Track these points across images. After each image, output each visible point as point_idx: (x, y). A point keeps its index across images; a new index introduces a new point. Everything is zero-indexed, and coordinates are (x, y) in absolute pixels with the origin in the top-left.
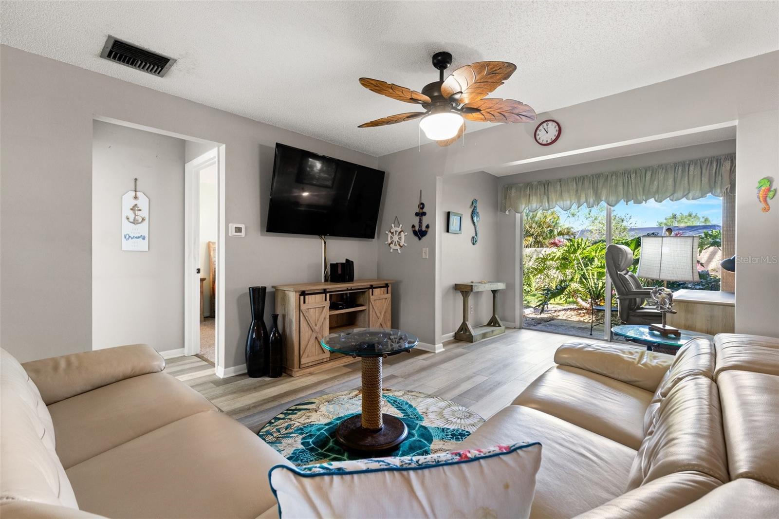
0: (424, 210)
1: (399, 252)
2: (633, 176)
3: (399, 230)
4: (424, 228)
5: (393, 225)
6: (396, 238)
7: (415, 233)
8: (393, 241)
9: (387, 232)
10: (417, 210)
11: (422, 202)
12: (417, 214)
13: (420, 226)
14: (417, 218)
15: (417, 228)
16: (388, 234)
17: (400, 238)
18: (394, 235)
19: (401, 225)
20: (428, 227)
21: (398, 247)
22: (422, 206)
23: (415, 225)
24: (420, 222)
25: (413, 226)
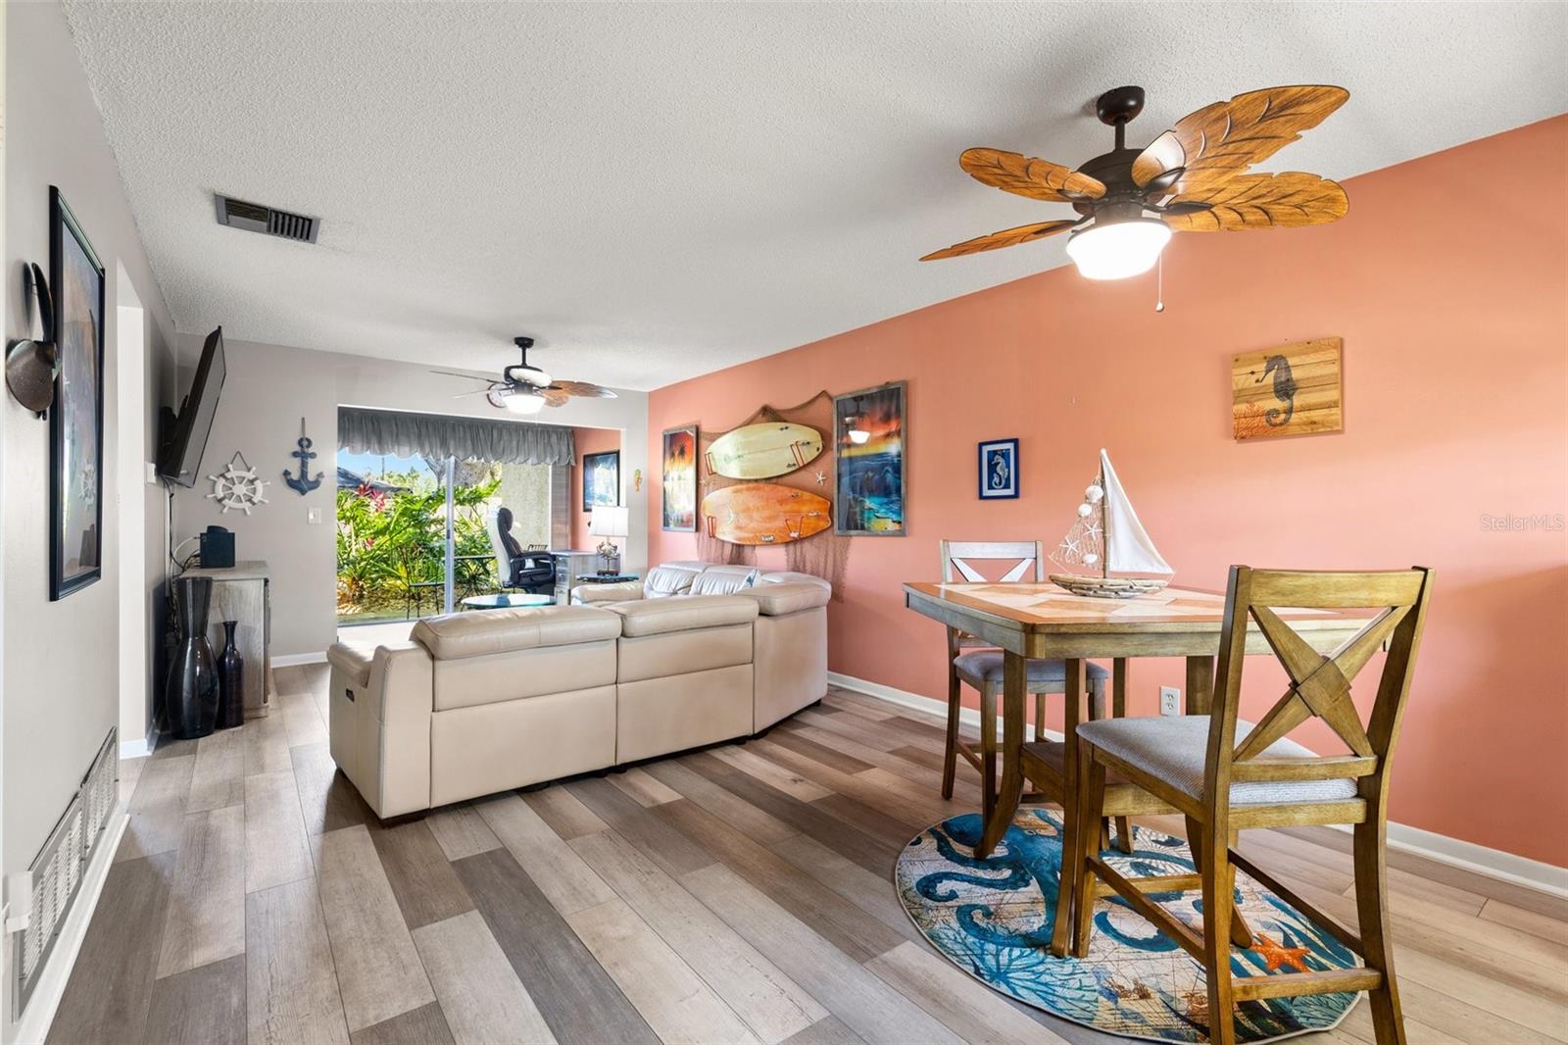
0: (310, 450)
1: (248, 513)
2: (481, 431)
3: (250, 476)
4: (311, 477)
5: (230, 466)
6: (240, 489)
7: (292, 484)
8: (233, 494)
9: (212, 477)
10: (297, 448)
11: (307, 436)
12: (295, 454)
13: (304, 474)
14: (297, 461)
15: (295, 476)
16: (215, 482)
17: (254, 491)
18: (234, 484)
19: (254, 468)
20: (320, 475)
21: (247, 505)
22: (304, 443)
23: (289, 470)
24: (304, 465)
25: (286, 473)
